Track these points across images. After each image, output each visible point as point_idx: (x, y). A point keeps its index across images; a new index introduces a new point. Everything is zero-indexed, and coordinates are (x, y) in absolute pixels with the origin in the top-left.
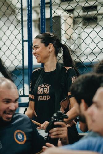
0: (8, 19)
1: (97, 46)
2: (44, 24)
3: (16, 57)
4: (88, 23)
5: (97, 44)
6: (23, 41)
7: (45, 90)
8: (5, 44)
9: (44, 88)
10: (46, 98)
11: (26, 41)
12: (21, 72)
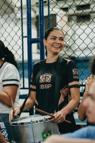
0: (9, 16)
1: (92, 42)
2: (43, 21)
3: (16, 52)
4: (83, 20)
5: (92, 40)
6: (23, 37)
7: (47, 79)
8: (6, 40)
9: (45, 77)
10: (48, 86)
11: (26, 37)
12: (21, 66)
